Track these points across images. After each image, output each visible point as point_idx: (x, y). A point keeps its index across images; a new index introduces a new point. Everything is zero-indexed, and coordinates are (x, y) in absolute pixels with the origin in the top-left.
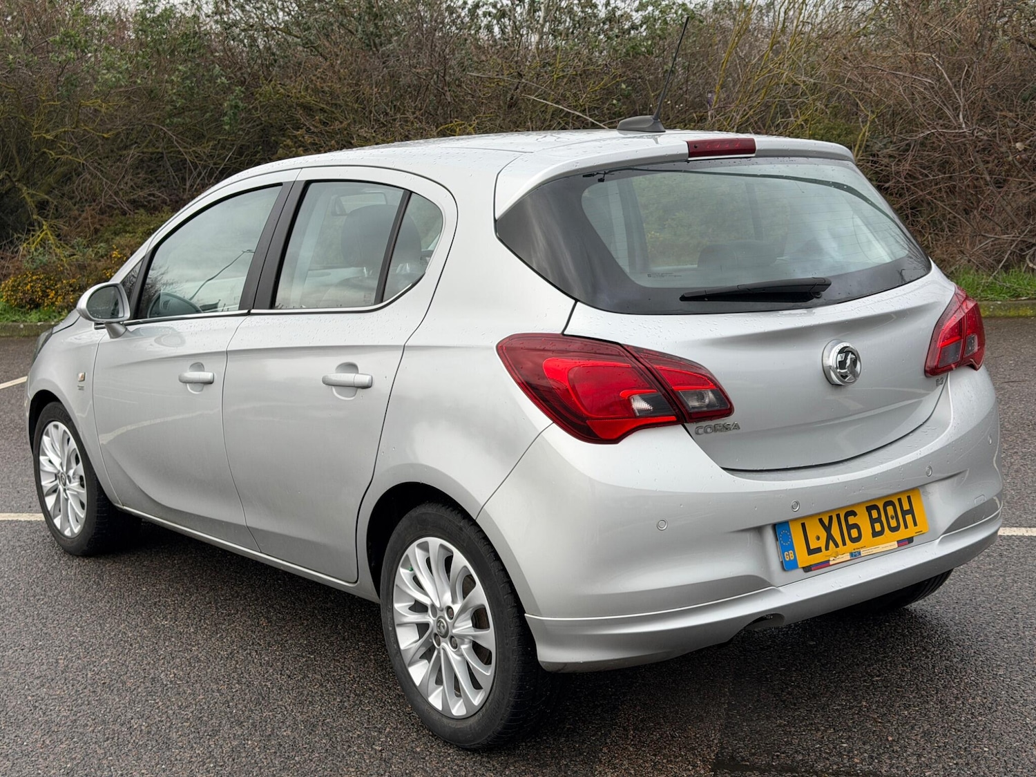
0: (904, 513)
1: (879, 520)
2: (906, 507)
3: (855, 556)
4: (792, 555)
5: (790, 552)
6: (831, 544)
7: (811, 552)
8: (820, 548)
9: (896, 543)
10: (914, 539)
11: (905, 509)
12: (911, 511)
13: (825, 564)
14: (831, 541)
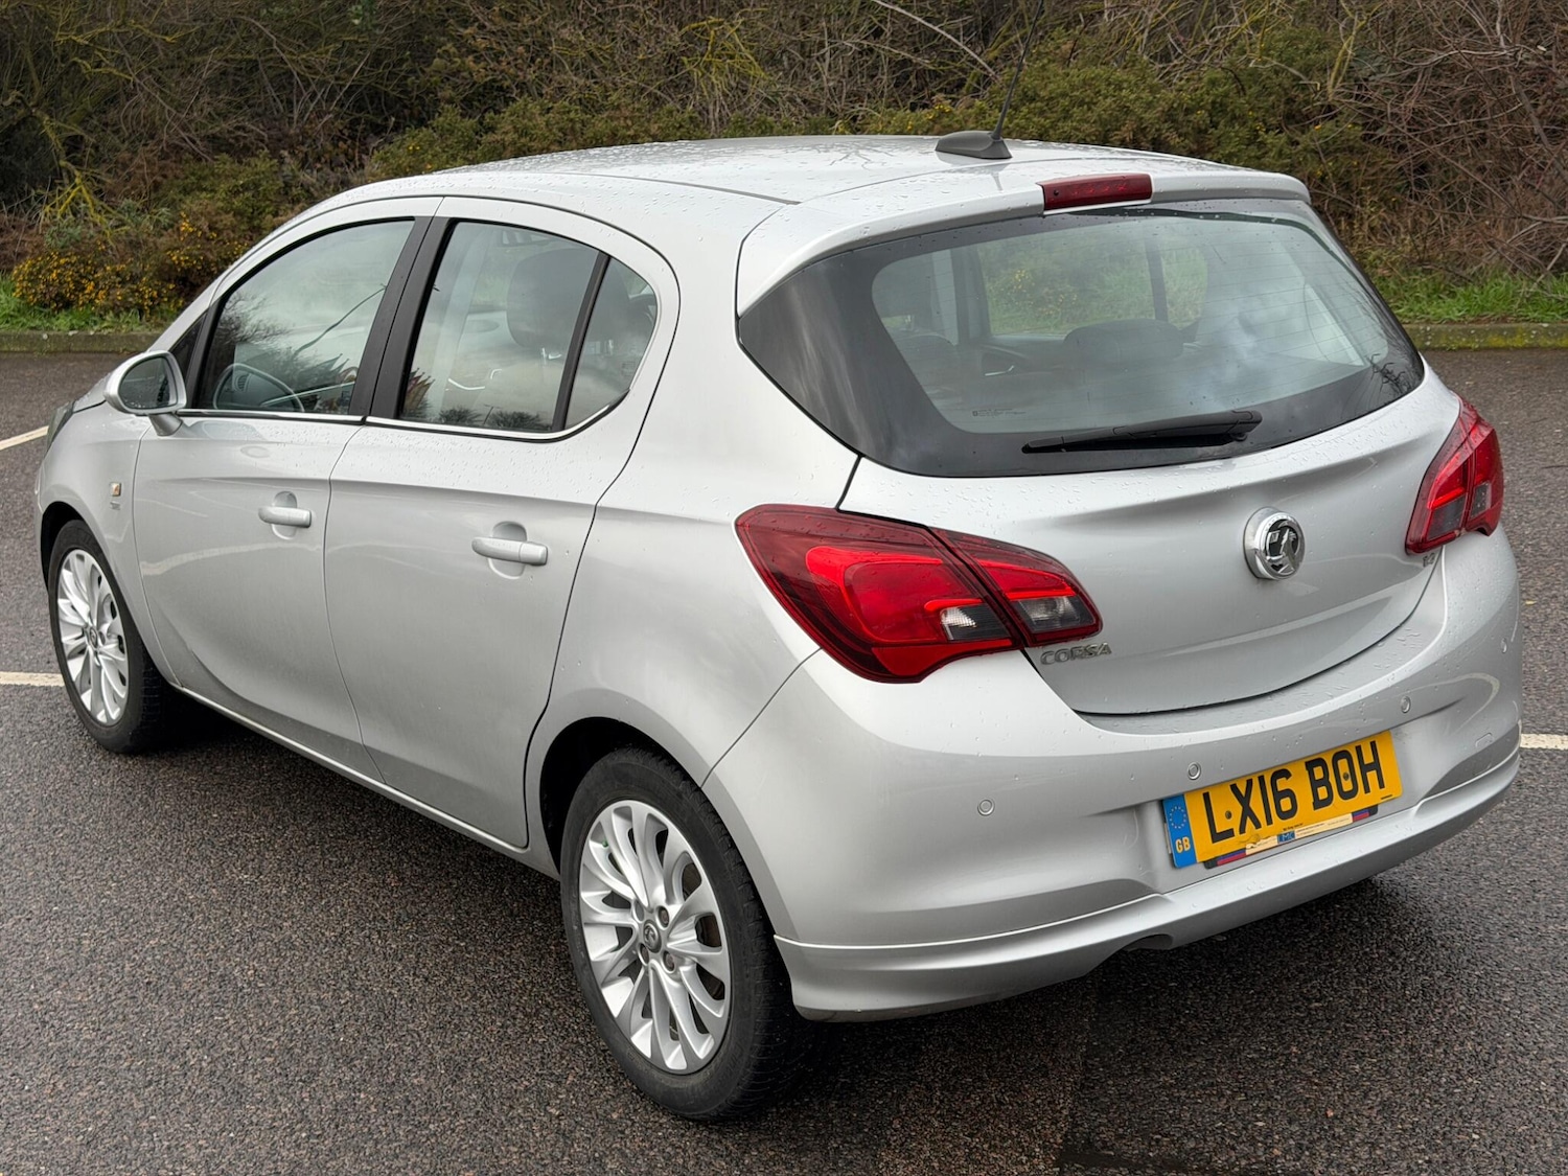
0: (1365, 769)
1: (1325, 782)
2: (1368, 759)
3: (1286, 839)
4: (1188, 843)
5: (1184, 839)
6: (1249, 823)
7: (1217, 837)
8: (1232, 830)
9: (1350, 815)
10: (1379, 807)
11: (1366, 762)
12: (1376, 766)
13: (1240, 854)
14: (1248, 819)
